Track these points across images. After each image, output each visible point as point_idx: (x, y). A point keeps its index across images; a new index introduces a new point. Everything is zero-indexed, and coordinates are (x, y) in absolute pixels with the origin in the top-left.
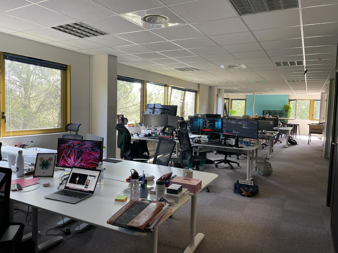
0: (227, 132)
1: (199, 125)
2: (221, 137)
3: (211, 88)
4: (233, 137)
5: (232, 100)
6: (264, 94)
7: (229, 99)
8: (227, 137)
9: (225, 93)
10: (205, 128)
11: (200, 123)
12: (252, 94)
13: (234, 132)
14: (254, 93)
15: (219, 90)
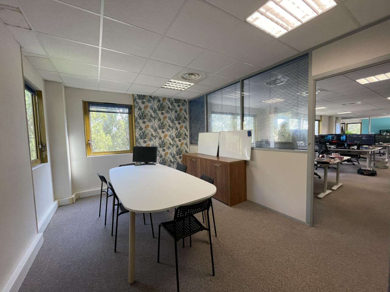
0: (350, 142)
1: (329, 139)
2: (346, 145)
3: (330, 117)
4: (356, 145)
5: (347, 124)
6: (380, 117)
7: (345, 123)
8: (349, 146)
9: (342, 119)
10: (334, 140)
11: (329, 138)
12: (368, 118)
13: (355, 142)
14: (370, 118)
15: (337, 118)
